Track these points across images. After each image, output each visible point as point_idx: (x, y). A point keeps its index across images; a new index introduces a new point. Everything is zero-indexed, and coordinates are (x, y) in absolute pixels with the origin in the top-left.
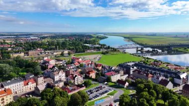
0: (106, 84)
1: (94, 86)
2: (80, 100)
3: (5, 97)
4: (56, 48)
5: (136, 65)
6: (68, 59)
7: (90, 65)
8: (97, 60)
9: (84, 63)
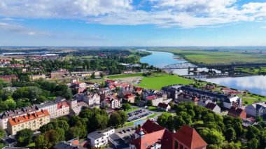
0: (146, 108)
1: (133, 110)
2: (120, 118)
3: (43, 118)
4: (84, 68)
5: (182, 88)
6: (100, 82)
7: (127, 89)
8: (136, 83)
9: (121, 87)
